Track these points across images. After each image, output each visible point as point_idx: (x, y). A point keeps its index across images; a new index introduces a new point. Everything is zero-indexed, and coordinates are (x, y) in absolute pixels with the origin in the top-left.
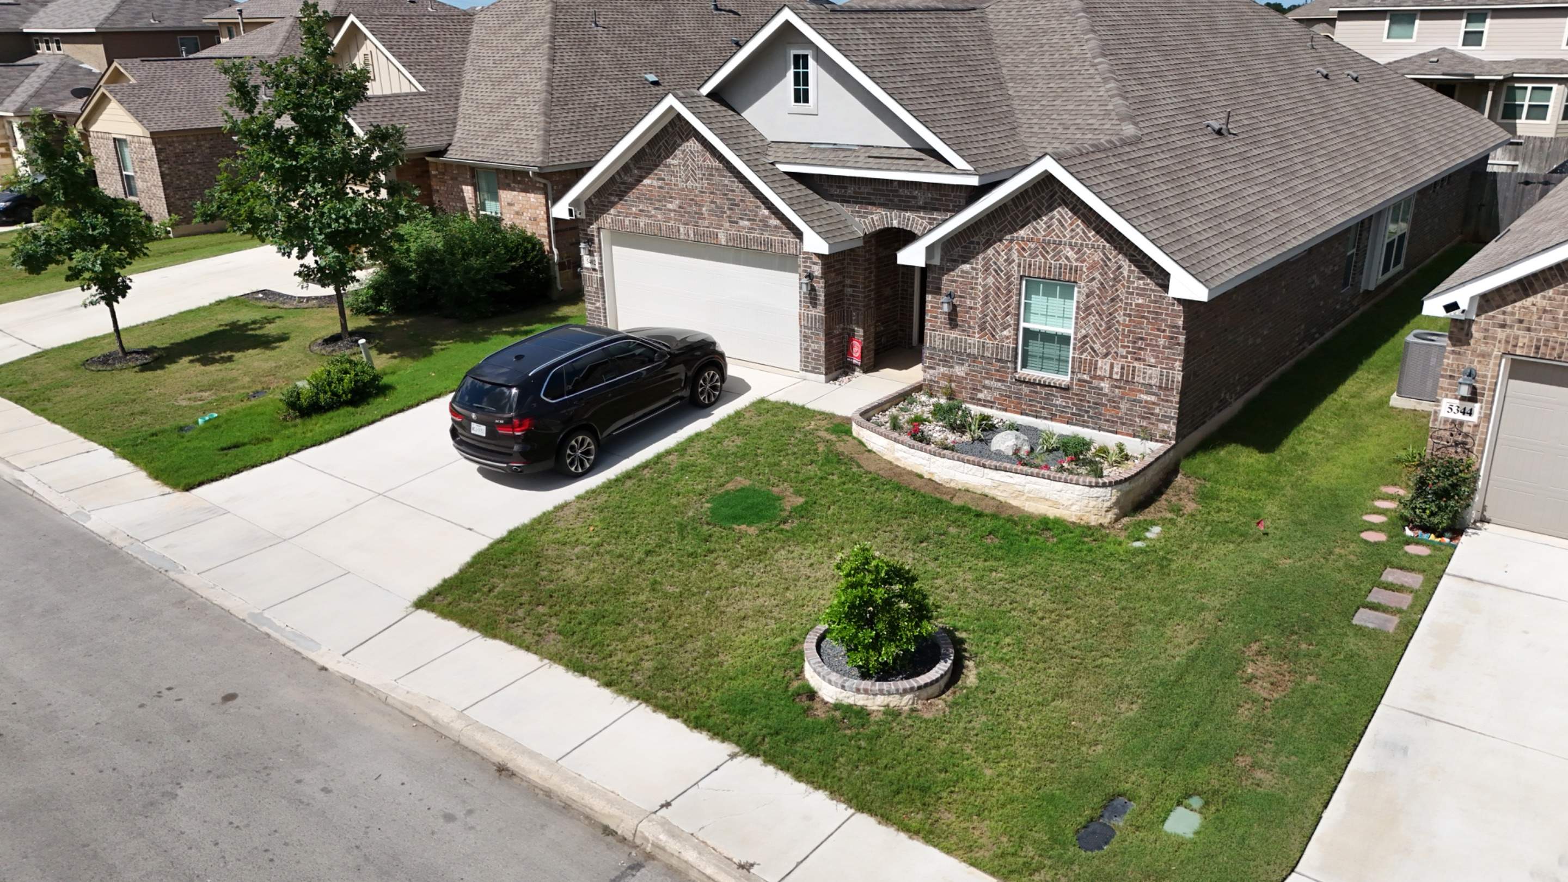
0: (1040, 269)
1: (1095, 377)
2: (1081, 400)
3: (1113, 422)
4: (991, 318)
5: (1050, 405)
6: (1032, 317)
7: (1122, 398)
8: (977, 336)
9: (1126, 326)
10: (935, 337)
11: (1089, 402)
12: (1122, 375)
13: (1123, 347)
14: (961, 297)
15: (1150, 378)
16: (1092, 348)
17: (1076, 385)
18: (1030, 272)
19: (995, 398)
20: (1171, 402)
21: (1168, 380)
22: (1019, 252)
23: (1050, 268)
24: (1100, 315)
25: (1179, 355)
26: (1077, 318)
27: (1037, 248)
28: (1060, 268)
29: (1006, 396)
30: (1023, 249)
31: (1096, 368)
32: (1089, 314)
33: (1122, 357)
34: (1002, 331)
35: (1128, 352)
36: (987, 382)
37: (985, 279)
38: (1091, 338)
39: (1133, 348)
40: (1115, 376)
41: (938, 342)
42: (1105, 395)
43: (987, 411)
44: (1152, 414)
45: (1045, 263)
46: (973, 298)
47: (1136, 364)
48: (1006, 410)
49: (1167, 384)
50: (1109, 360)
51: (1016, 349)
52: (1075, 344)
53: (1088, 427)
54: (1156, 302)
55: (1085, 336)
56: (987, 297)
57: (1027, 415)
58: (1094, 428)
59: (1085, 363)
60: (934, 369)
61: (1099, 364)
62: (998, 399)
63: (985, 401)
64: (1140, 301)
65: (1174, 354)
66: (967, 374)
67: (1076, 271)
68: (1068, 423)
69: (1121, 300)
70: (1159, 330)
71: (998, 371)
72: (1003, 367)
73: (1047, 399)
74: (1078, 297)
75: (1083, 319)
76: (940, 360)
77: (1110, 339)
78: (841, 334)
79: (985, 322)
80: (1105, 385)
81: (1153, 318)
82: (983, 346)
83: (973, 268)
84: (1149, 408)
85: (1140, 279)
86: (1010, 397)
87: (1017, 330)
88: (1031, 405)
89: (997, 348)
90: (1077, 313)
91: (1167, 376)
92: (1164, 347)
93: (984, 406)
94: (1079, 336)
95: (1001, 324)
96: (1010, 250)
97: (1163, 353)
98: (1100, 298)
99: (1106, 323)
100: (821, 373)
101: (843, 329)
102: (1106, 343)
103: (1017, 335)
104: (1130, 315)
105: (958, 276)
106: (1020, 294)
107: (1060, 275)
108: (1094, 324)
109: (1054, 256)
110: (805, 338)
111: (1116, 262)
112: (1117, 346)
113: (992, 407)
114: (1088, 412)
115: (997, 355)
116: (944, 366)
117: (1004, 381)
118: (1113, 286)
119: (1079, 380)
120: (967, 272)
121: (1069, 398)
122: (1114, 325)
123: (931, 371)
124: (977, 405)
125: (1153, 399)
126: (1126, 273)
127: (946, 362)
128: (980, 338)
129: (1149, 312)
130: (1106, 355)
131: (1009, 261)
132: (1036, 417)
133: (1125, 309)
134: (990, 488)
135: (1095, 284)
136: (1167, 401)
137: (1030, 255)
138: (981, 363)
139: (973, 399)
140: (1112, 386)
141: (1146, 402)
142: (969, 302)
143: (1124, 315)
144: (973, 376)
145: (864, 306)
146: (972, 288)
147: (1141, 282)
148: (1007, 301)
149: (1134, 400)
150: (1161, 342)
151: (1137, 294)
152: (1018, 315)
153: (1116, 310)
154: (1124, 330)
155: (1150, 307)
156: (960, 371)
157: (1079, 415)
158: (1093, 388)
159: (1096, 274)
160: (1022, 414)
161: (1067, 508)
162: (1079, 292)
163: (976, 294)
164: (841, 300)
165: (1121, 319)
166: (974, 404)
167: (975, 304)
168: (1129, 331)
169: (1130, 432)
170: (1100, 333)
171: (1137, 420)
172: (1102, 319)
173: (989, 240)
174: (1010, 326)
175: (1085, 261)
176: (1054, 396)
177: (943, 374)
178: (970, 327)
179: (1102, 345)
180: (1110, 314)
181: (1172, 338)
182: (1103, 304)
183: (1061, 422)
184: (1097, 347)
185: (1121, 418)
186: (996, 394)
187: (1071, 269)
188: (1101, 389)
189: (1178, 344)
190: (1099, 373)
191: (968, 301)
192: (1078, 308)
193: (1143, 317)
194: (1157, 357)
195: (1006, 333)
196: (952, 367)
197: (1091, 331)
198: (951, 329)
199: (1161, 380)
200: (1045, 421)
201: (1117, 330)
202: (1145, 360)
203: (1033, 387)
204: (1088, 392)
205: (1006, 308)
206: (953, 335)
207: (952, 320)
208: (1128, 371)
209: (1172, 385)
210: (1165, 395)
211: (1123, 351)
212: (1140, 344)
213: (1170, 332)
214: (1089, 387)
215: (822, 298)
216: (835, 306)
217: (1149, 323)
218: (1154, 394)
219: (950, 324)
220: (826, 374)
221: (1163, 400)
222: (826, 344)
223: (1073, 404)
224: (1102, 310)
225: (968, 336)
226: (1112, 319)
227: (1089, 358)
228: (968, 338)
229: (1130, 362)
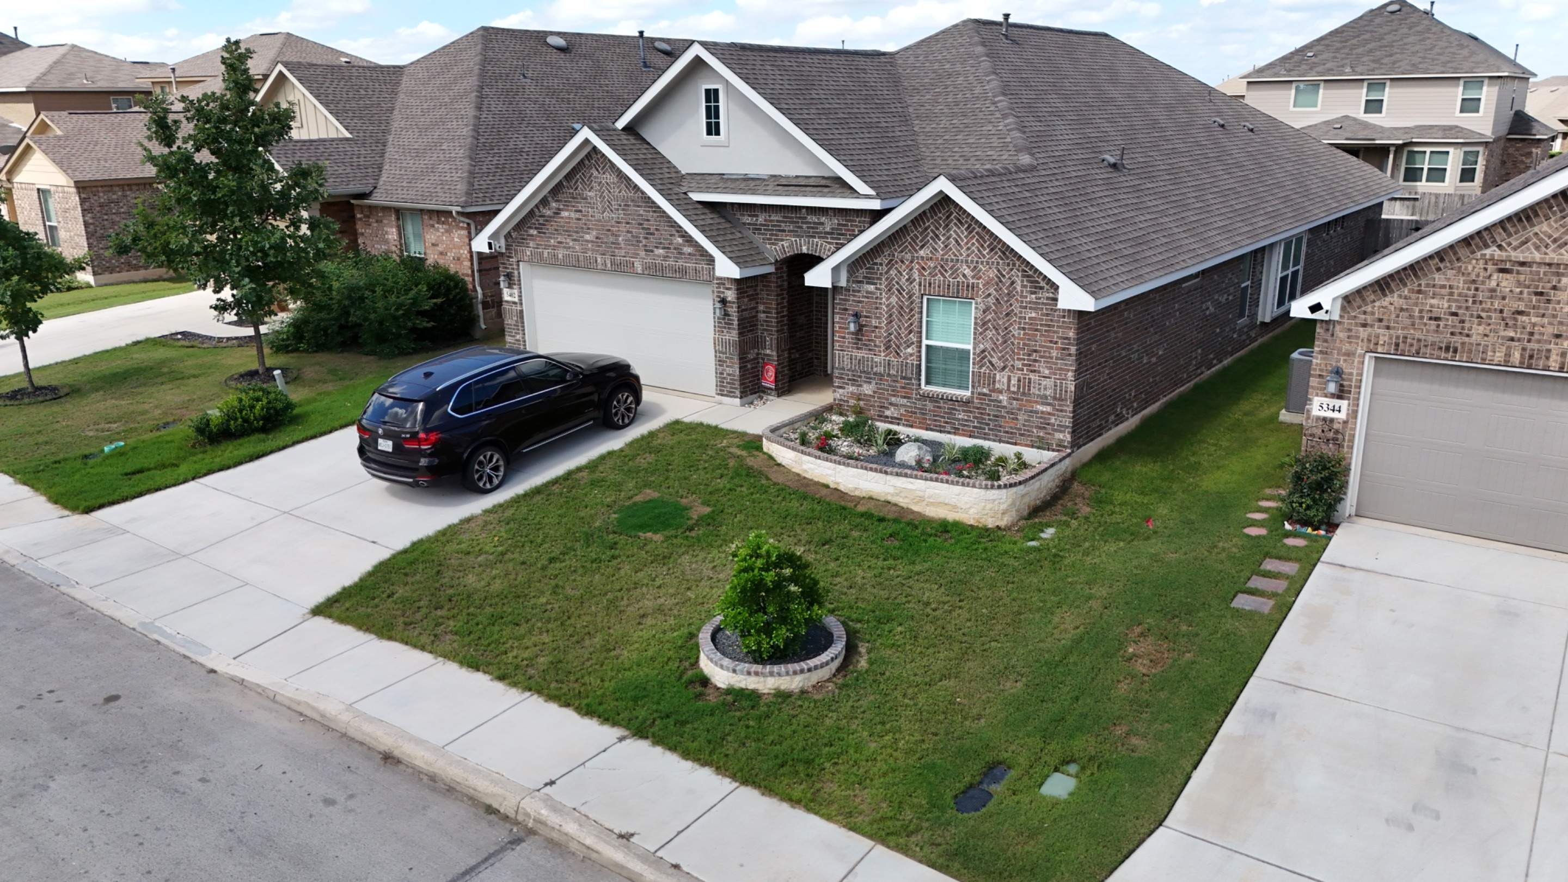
0: (939, 287)
1: (993, 390)
2: (982, 414)
3: (1012, 433)
4: (895, 336)
5: (954, 419)
6: (934, 335)
7: (1019, 410)
8: (883, 354)
9: (1022, 339)
10: (843, 357)
11: (989, 415)
12: (1019, 388)
13: (1018, 359)
14: (866, 317)
15: (1045, 389)
16: (990, 362)
17: (977, 398)
18: (930, 291)
19: (901, 415)
20: (1066, 411)
21: (1061, 390)
22: (919, 271)
23: (949, 285)
24: (997, 329)
25: (1071, 365)
26: (975, 334)
27: (936, 267)
28: (958, 286)
29: (911, 412)
30: (924, 268)
31: (994, 382)
32: (986, 329)
33: (1018, 369)
34: (905, 349)
35: (1023, 365)
37: (888, 299)
38: (989, 353)
39: (1028, 360)
40: (1012, 389)
41: (847, 361)
42: (1004, 407)
43: (894, 427)
44: (1048, 424)
45: (944, 281)
46: (878, 318)
47: (1032, 376)
48: (912, 426)
49: (1061, 394)
50: (1006, 373)
51: (920, 365)
52: (974, 359)
53: (989, 439)
54: (1047, 315)
55: (983, 351)
56: (891, 316)
57: (932, 430)
58: (994, 441)
59: (984, 377)
60: (844, 389)
61: (998, 378)
62: (904, 415)
63: (892, 418)
64: (1033, 315)
65: (1066, 365)
66: (875, 392)
67: (973, 288)
68: (970, 436)
69: (1016, 314)
70: (1051, 342)
71: (903, 388)
72: (908, 384)
73: (951, 413)
74: (976, 313)
75: (981, 334)
76: (849, 380)
77: (1007, 353)
78: (754, 359)
79: (890, 341)
80: (1003, 398)
81: (1046, 331)
82: (889, 364)
83: (877, 289)
84: (1045, 418)
85: (1032, 293)
86: (915, 413)
87: (920, 347)
88: (935, 420)
89: (902, 366)
90: (975, 329)
91: (1061, 387)
92: (1057, 358)
93: (891, 423)
94: (978, 351)
95: (905, 342)
96: (911, 270)
97: (1056, 364)
98: (996, 313)
99: (1002, 337)
100: (736, 397)
101: (758, 354)
102: (1003, 356)
103: (920, 352)
104: (1024, 329)
105: (863, 297)
106: (921, 313)
107: (958, 292)
108: (991, 338)
109: (952, 274)
110: (720, 362)
111: (1010, 278)
112: (1014, 360)
113: (898, 424)
114: (988, 425)
115: (902, 372)
116: (853, 385)
117: (909, 398)
118: (1008, 301)
119: (979, 394)
120: (871, 293)
121: (971, 412)
122: (1010, 339)
123: (841, 391)
124: (885, 422)
125: (1049, 409)
126: (1019, 288)
127: (854, 381)
128: (886, 356)
129: (1041, 325)
130: (1004, 368)
131: (910, 280)
132: (941, 432)
133: (1020, 323)
134: (892, 495)
135: (991, 300)
136: (1061, 411)
137: (930, 273)
138: (887, 381)
139: (881, 416)
140: (1010, 398)
141: (1043, 412)
142: (874, 322)
143: (1019, 328)
144: (880, 393)
145: (778, 331)
146: (877, 308)
147: (1033, 296)
148: (909, 319)
149: (1031, 412)
150: (1054, 353)
151: (1031, 308)
152: (921, 332)
153: (1011, 324)
154: (1019, 343)
155: (1042, 320)
156: (867, 389)
157: (980, 428)
158: (992, 401)
159: (992, 290)
160: (927, 429)
161: (966, 511)
162: (976, 308)
163: (881, 313)
164: (754, 325)
165: (1016, 333)
166: (882, 421)
167: (880, 323)
168: (1024, 344)
169: (1029, 443)
170: (997, 347)
171: (1035, 431)
172: (999, 334)
173: (891, 260)
174: (913, 343)
175: (980, 277)
176: (956, 410)
177: (852, 393)
178: (875, 346)
179: (1000, 359)
180: (1006, 328)
181: (1064, 349)
182: (999, 319)
183: (964, 435)
184: (994, 360)
185: (1020, 429)
186: (902, 411)
187: (968, 286)
188: (1000, 402)
189: (1070, 355)
190: (997, 386)
192: (976, 324)
193: (1037, 330)
194: (1050, 368)
195: (909, 350)
196: (860, 386)
197: (989, 345)
198: (858, 348)
199: (1055, 390)
200: (949, 436)
201: (1013, 343)
202: (1039, 372)
203: (937, 402)
204: (988, 405)
205: (909, 326)
206: (860, 354)
207: (859, 340)
208: (1024, 383)
209: (1066, 395)
210: (1060, 405)
211: (1019, 364)
212: (1034, 356)
213: (1062, 344)
214: (990, 400)
215: (736, 323)
216: (748, 331)
217: (1042, 335)
218: (1049, 404)
219: (857, 344)
220: (741, 398)
221: (1058, 410)
222: (740, 368)
223: (974, 417)
224: (998, 325)
225: (875, 355)
226: (1008, 333)
227: (987, 372)
228: (875, 357)
229: (1025, 374)
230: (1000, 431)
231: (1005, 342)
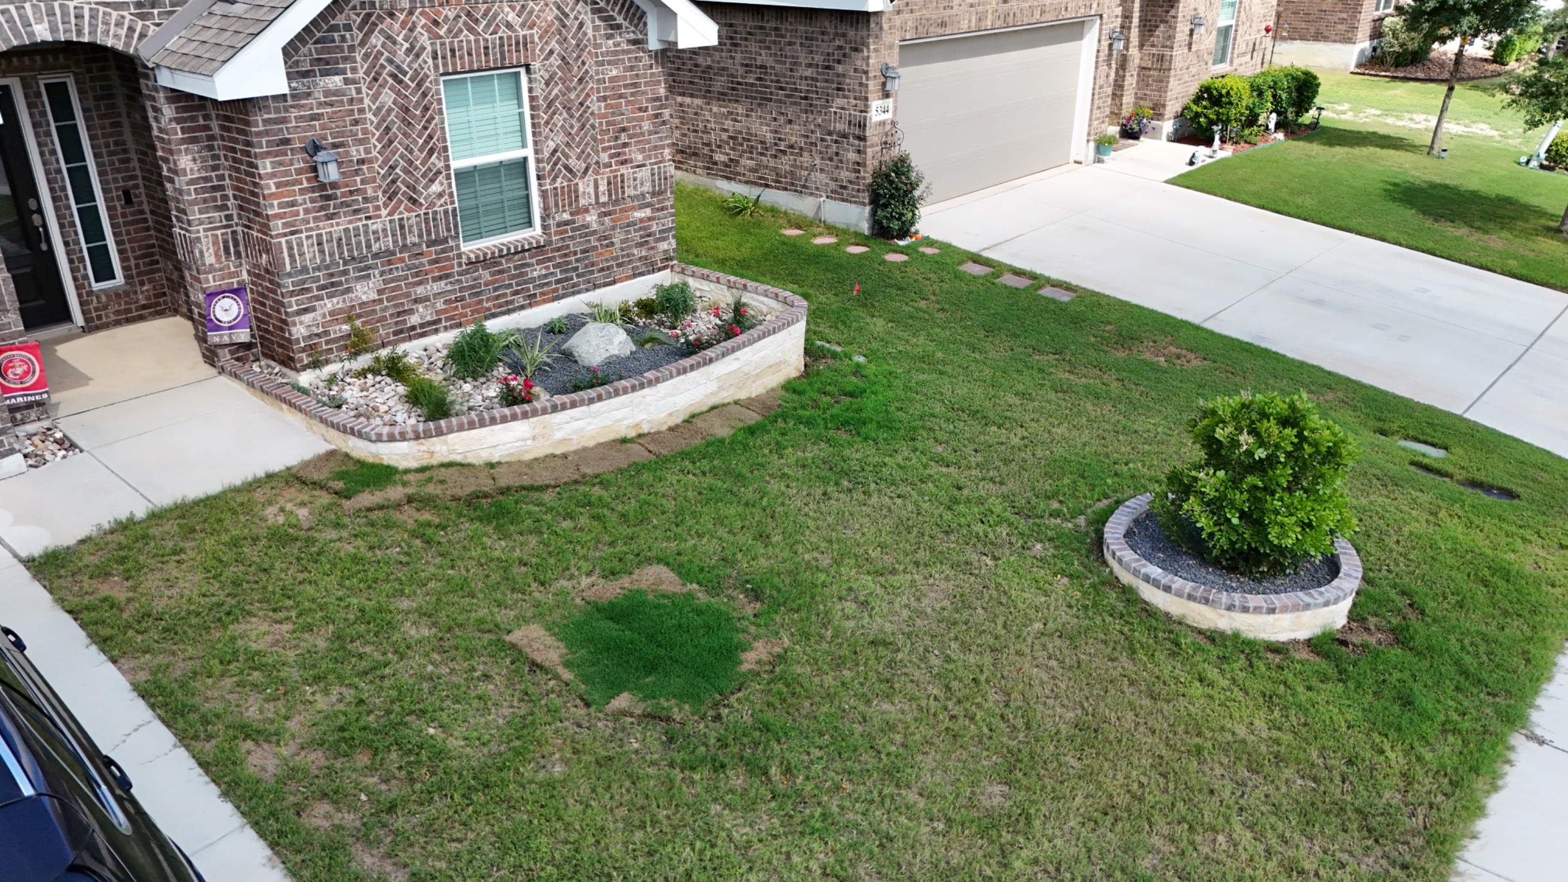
0: (470, 54)
1: (577, 211)
3: (607, 268)
4: (404, 169)
5: (526, 282)
6: (463, 146)
7: (613, 228)
8: (384, 212)
9: (604, 116)
10: (300, 245)
11: (575, 253)
12: (610, 195)
13: (604, 150)
14: (335, 146)
15: (642, 184)
16: (567, 167)
17: (556, 233)
18: (454, 64)
19: (438, 312)
20: (668, 207)
21: (660, 180)
22: (429, 31)
23: (486, 48)
24: (568, 110)
26: (535, 126)
27: (458, 16)
28: (502, 45)
29: (457, 300)
30: (436, 23)
31: (577, 197)
32: (554, 113)
33: (605, 166)
34: (426, 187)
35: (611, 156)
36: (420, 290)
37: (375, 98)
38: (563, 153)
39: (615, 147)
40: (601, 199)
41: (310, 253)
42: (594, 233)
44: (650, 235)
45: (477, 41)
46: (362, 142)
47: (623, 170)
48: (462, 324)
49: (660, 185)
50: (590, 177)
52: (539, 171)
53: (579, 292)
54: (632, 68)
55: (555, 151)
56: (387, 130)
57: (494, 316)
58: (587, 290)
59: (563, 194)
60: (313, 309)
61: (581, 189)
62: (445, 312)
63: (422, 326)
64: (614, 73)
65: (661, 139)
66: (380, 292)
67: (525, 44)
68: (553, 299)
69: (591, 77)
70: (640, 109)
71: (436, 261)
72: (443, 251)
73: (520, 275)
75: (546, 123)
76: (320, 288)
77: (587, 144)
79: (394, 182)
80: (591, 218)
81: (632, 94)
82: (402, 227)
83: (347, 82)
84: (644, 229)
85: (609, 37)
86: (462, 299)
87: (449, 176)
88: (498, 297)
89: (427, 221)
90: (534, 118)
91: (659, 173)
92: (650, 133)
93: (423, 335)
94: (542, 155)
95: (424, 176)
96: (411, 30)
97: (649, 142)
98: (564, 82)
99: (579, 120)
102: (583, 152)
103: (450, 186)
104: (605, 98)
105: (320, 105)
106: (441, 111)
107: (503, 58)
108: (562, 127)
109: (488, 26)
111: (576, 18)
112: (597, 153)
113: (436, 331)
114: (576, 269)
115: (429, 233)
116: (330, 296)
117: (447, 276)
118: (579, 57)
119: (557, 226)
120: (337, 93)
121: (550, 259)
122: (588, 120)
123: (307, 318)
124: (411, 338)
125: (648, 212)
126: (590, 33)
127: (332, 287)
128: (392, 213)
129: (626, 86)
130: (586, 171)
131: (414, 51)
132: (509, 312)
133: (598, 91)
135: (555, 61)
136: (662, 209)
137: (450, 31)
138: (403, 260)
139: (402, 331)
140: (600, 215)
141: (641, 221)
142: (355, 153)
143: (599, 100)
144: (393, 289)
146: (356, 122)
147: (611, 42)
148: (425, 128)
149: (628, 225)
150: (645, 127)
151: (609, 63)
152: (447, 149)
153: (588, 95)
154: (601, 124)
155: (626, 78)
156: (365, 291)
157: (566, 280)
158: (578, 229)
159: (553, 44)
162: (532, 81)
163: (365, 131)
165: (594, 108)
166: (404, 340)
167: (368, 151)
168: (608, 124)
169: (629, 273)
170: (573, 139)
171: (635, 252)
172: (572, 116)
173: (369, 15)
174: (437, 173)
175: (534, 24)
176: (528, 265)
177: (332, 313)
178: (366, 200)
179: (578, 157)
180: (581, 104)
181: (656, 116)
182: (570, 90)
183: (544, 302)
184: (572, 162)
185: (617, 258)
186: (440, 305)
187: (517, 43)
188: (588, 226)
190: (582, 202)
191: (353, 150)
192: (533, 110)
193: (621, 96)
194: (642, 151)
195: (435, 188)
196: (349, 290)
197: (560, 138)
198: (329, 217)
199: (653, 181)
200: (523, 313)
201: (593, 127)
202: (631, 161)
203: (493, 264)
204: (572, 238)
205: (427, 142)
206: (338, 227)
207: (328, 198)
208: (616, 184)
210: (660, 202)
211: (604, 157)
212: (624, 138)
213: (654, 108)
214: (573, 230)
217: (627, 104)
218: (648, 205)
219: (322, 208)
221: (658, 210)
223: (555, 267)
224: (570, 100)
225: (368, 218)
226: (585, 112)
227: (565, 184)
228: (369, 222)
229: (616, 171)
230: (592, 272)
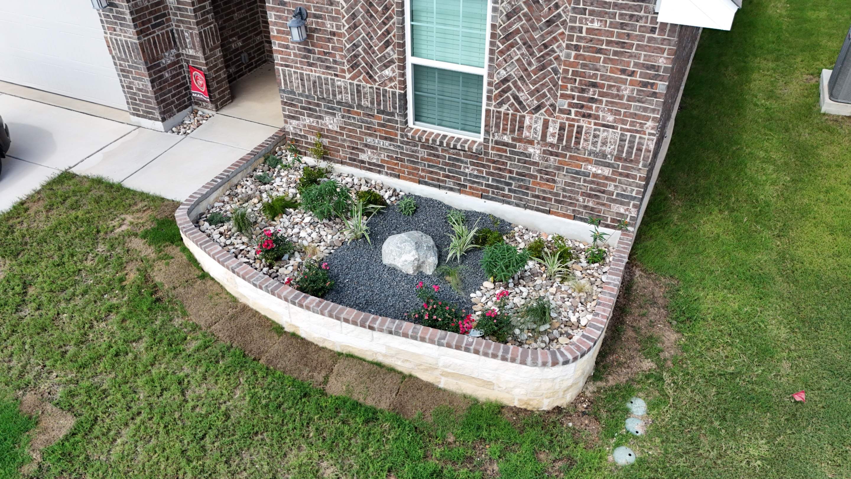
1: (520, 140)
2: (500, 169)
3: (544, 198)
4: (364, 50)
5: (457, 173)
6: (423, 48)
7: (559, 169)
8: (348, 76)
9: (571, 65)
10: (290, 75)
11: (511, 172)
12: (560, 139)
13: (563, 96)
14: (315, 16)
15: (604, 143)
16: (516, 98)
17: (493, 148)
19: (382, 161)
20: (634, 177)
21: (631, 148)
24: (529, 47)
25: (653, 111)
26: (492, 52)
29: (397, 158)
31: (521, 128)
32: (512, 46)
33: (562, 111)
34: (381, 69)
35: (572, 105)
36: (370, 140)
38: (515, 83)
39: (579, 98)
40: (549, 139)
41: (296, 83)
42: (535, 164)
43: (375, 178)
44: (603, 192)
46: (334, 19)
47: (584, 123)
48: (398, 177)
49: (629, 153)
50: (541, 115)
51: (404, 96)
52: (490, 91)
53: (509, 203)
54: (622, 26)
55: (505, 80)
56: (354, 16)
57: (426, 184)
58: (517, 205)
59: (506, 119)
60: (298, 119)
61: (527, 122)
62: (387, 162)
63: (370, 164)
64: (596, 25)
65: (645, 109)
66: (342, 128)
68: (482, 197)
69: (564, 23)
70: (623, 71)
71: (383, 125)
72: (389, 121)
73: (453, 165)
74: (493, 18)
75: (502, 52)
76: (303, 108)
77: (544, 85)
78: (174, 63)
79: (356, 56)
80: (534, 151)
81: (616, 53)
82: (359, 91)
84: (598, 184)
86: (402, 160)
87: (404, 68)
88: (431, 172)
89: (378, 94)
90: (492, 44)
91: (632, 142)
92: (631, 99)
93: (370, 169)
94: (496, 80)
95: (380, 60)
97: (629, 107)
98: (529, 20)
99: (538, 60)
100: (157, 120)
101: (178, 55)
102: (537, 90)
103: (403, 75)
104: (577, 48)
106: (402, 13)
108: (518, 60)
110: (124, 72)
112: (555, 97)
113: (379, 172)
114: (509, 184)
115: (379, 104)
116: (309, 116)
117: (391, 140)
119: (497, 143)
121: (484, 166)
122: (550, 63)
123: (294, 122)
124: (361, 168)
125: (607, 172)
127: (310, 111)
128: (353, 78)
129: (609, 43)
130: (538, 108)
132: (439, 187)
133: (571, 38)
136: (627, 176)
138: (359, 114)
139: (354, 160)
140: (545, 152)
141: (595, 175)
142: (329, 26)
143: (568, 47)
144: (350, 130)
145: (198, 24)
146: (331, 3)
148: (384, 23)
149: (577, 173)
150: (626, 91)
151: (592, 13)
152: (403, 45)
153: (555, 39)
154: (566, 71)
155: (612, 34)
156: (331, 123)
157: (497, 188)
158: (517, 154)
160: (420, 182)
162: (495, 10)
163: (338, 12)
164: (164, 15)
165: (562, 54)
166: (356, 167)
167: (338, 28)
168: (575, 73)
169: (569, 213)
170: (529, 76)
171: (581, 199)
172: (532, 54)
174: (392, 62)
176: (462, 162)
177: (310, 127)
178: (335, 62)
179: (532, 94)
180: (546, 46)
181: (645, 85)
182: (534, 29)
183: (473, 194)
184: (523, 96)
185: (557, 195)
186: (384, 156)
188: (529, 156)
189: (654, 95)
190: (526, 133)
191: (328, 23)
192: (493, 36)
193: (600, 51)
195: (388, 72)
196: (320, 117)
197: (514, 71)
198: (310, 65)
199: (621, 147)
200: (450, 193)
201: (555, 71)
202: (597, 117)
203: (433, 148)
204: (510, 159)
205: (384, 35)
206: (316, 73)
207: (309, 51)
208: (570, 132)
209: (638, 155)
210: (625, 168)
211: (564, 104)
212: (591, 93)
213: (644, 75)
214: (512, 152)
215: (128, 17)
216: (154, 26)
218: (609, 165)
219: (305, 57)
220: (163, 120)
222: (152, 82)
223: (488, 173)
224: (532, 39)
225: (336, 75)
226: (548, 54)
227: (511, 112)
228: (336, 78)
229: (573, 120)
230: (527, 194)
231: (543, 67)
